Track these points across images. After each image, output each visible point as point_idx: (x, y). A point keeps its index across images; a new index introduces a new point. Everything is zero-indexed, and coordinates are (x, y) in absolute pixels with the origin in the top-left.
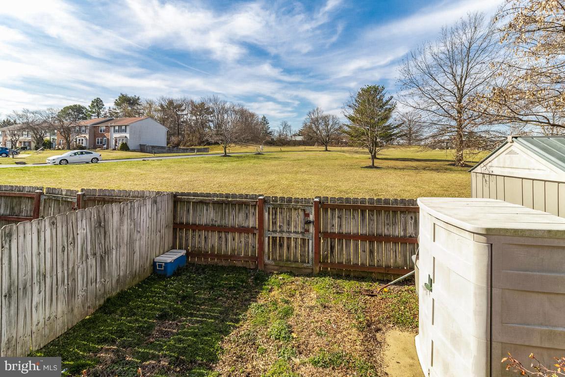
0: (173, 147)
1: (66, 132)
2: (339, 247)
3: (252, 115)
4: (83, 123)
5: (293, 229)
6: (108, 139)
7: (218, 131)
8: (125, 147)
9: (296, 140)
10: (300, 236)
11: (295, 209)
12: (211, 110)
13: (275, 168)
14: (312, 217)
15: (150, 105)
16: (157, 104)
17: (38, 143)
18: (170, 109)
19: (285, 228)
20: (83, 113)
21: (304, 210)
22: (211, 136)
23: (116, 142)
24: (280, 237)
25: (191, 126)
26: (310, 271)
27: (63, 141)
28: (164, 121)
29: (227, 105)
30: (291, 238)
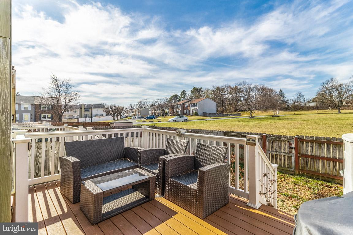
0: (220, 114)
1: (173, 107)
2: (311, 163)
3: (271, 91)
4: (179, 103)
5: (282, 151)
6: (189, 110)
7: (246, 103)
8: (197, 114)
9: (309, 106)
10: (287, 155)
11: (284, 141)
12: (241, 90)
13: (287, 125)
14: (293, 146)
15: (207, 91)
16: (211, 90)
17: (163, 113)
18: (217, 92)
19: (278, 150)
20: (178, 98)
21: (289, 142)
22: (242, 106)
23: (193, 112)
24: (275, 154)
25: (229, 101)
26: (293, 173)
27: (172, 112)
28: (214, 99)
29: (252, 86)
30: (281, 155)
